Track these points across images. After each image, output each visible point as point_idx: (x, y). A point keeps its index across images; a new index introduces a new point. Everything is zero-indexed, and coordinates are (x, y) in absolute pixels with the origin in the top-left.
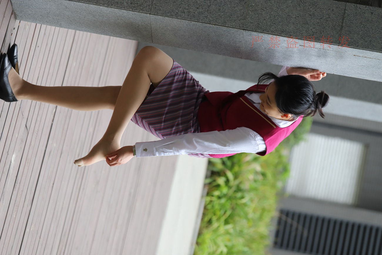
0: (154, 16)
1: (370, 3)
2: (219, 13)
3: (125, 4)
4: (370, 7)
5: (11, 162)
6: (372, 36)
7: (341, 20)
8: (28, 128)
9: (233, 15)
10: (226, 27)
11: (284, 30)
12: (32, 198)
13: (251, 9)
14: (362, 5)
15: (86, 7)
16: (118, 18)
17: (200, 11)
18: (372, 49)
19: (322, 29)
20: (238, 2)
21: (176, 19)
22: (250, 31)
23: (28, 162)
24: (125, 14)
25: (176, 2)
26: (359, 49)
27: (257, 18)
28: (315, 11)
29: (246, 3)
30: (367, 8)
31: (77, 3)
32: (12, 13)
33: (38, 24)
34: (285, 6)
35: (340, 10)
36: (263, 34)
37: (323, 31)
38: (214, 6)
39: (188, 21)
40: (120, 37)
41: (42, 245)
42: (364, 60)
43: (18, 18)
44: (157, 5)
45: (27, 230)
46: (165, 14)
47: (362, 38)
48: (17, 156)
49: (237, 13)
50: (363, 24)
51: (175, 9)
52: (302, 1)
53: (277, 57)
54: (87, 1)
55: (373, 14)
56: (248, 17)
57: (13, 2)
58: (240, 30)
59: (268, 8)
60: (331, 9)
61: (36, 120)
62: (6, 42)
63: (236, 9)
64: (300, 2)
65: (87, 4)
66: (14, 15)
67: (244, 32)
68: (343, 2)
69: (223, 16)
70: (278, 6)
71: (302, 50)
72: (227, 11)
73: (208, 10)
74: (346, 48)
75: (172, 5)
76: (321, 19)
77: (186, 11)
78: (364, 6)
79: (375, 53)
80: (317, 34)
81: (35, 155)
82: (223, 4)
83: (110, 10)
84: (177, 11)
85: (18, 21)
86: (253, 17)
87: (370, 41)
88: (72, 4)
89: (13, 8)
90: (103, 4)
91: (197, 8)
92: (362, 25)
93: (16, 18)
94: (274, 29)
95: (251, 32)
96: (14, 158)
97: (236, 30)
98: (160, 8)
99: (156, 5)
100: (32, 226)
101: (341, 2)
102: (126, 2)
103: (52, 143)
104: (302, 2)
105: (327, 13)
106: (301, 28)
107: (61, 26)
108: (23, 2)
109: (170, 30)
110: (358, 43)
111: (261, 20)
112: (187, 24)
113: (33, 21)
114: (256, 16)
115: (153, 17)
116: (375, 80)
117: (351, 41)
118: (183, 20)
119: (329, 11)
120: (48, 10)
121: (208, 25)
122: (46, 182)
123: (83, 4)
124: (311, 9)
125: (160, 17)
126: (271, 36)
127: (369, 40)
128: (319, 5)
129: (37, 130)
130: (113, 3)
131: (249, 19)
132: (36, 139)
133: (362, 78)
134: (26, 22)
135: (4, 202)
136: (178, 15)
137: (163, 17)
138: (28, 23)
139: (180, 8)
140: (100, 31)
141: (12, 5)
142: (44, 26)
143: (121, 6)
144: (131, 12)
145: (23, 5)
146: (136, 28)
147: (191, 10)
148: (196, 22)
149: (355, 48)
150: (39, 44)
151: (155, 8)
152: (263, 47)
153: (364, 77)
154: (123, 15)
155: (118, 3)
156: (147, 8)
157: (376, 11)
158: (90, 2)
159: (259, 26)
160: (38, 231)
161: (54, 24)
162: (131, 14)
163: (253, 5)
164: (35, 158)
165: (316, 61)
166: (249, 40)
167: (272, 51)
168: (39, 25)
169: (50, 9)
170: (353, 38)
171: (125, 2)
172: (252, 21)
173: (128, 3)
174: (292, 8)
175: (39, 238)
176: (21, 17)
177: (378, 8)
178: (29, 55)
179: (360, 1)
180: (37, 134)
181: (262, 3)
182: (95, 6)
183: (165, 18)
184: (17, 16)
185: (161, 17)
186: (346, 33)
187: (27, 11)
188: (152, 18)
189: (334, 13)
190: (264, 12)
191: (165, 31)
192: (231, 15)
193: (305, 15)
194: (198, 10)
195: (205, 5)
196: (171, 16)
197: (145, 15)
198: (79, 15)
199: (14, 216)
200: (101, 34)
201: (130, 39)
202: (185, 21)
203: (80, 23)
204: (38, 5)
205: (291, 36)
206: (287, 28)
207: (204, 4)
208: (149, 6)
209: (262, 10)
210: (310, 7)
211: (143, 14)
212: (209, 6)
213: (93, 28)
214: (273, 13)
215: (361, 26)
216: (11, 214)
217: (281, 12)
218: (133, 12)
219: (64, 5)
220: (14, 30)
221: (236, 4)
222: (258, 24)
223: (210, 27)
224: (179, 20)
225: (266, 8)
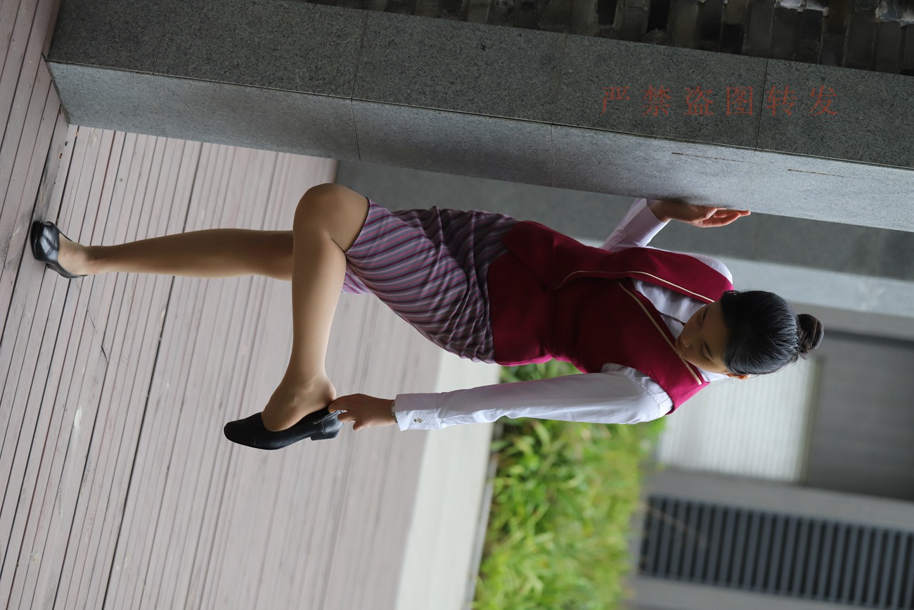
0: (361, 104)
1: (819, 58)
2: (499, 92)
3: (298, 80)
4: (818, 66)
5: (73, 426)
6: (825, 127)
7: (758, 97)
8: (107, 353)
9: (529, 95)
10: (514, 122)
11: (639, 122)
12: (123, 501)
13: (565, 81)
14: (801, 63)
15: (214, 90)
16: (285, 113)
17: (458, 88)
18: (827, 154)
19: (719, 117)
20: (538, 67)
21: (407, 108)
22: (565, 128)
23: (111, 425)
24: (299, 102)
25: (407, 72)
26: (799, 156)
27: (580, 99)
28: (702, 78)
29: (554, 68)
30: (811, 69)
31: (197, 83)
32: (60, 110)
33: (118, 133)
34: (638, 72)
35: (755, 74)
36: (594, 131)
37: (722, 122)
38: (486, 78)
39: (432, 112)
40: (291, 152)
41: (150, 598)
42: (810, 180)
43: (72, 120)
44: (367, 79)
45: (117, 567)
46: (381, 99)
47: (804, 132)
48: (84, 414)
49: (537, 90)
50: (805, 102)
51: (403, 87)
52: (675, 60)
53: (625, 181)
54: (216, 77)
55: (826, 81)
56: (559, 97)
57: (60, 87)
58: (544, 125)
59: (601, 77)
60: (737, 73)
61: (123, 336)
62: (48, 173)
63: (534, 81)
64: (671, 61)
65: (217, 85)
66: (65, 113)
67: (553, 129)
68: (761, 59)
69: (507, 98)
70: (622, 72)
71: (677, 163)
72: (515, 87)
73: (475, 86)
74: (771, 154)
75: (397, 79)
76: (716, 95)
77: (428, 90)
78: (806, 65)
79: (834, 162)
80: (708, 127)
81: (126, 410)
82: (505, 73)
83: (266, 95)
84: (409, 91)
85: (73, 128)
86: (570, 97)
87: (822, 139)
88: (186, 86)
89: (60, 100)
90: (251, 84)
91: (452, 83)
92: (804, 106)
93: (68, 121)
94: (617, 121)
95: (568, 129)
96: (79, 418)
97: (536, 125)
98: (373, 85)
99: (364, 81)
100: (126, 559)
101: (756, 59)
102: (300, 77)
103: (162, 383)
104: (673, 61)
105: (727, 82)
106: (673, 117)
107: (163, 133)
108: (82, 86)
109: (396, 133)
110: (796, 143)
111: (588, 104)
112: (431, 117)
113: (105, 127)
114: (578, 95)
115: (358, 106)
116: (836, 220)
117: (781, 139)
118: (423, 110)
119: (733, 78)
120: (135, 102)
121: (477, 118)
122: (153, 464)
123: (208, 83)
124: (694, 76)
125: (372, 104)
126: (611, 135)
127: (819, 135)
128: (710, 66)
129: (127, 357)
130: (272, 81)
131: (563, 101)
132: (126, 375)
133: (808, 218)
134: (93, 129)
135: (62, 512)
136: (411, 100)
137: (380, 105)
138: (96, 131)
139: (415, 84)
140: (248, 142)
141: (58, 93)
142: (131, 136)
143: (289, 86)
144: (311, 96)
145: (82, 91)
146: (322, 131)
147: (439, 88)
148: (451, 114)
149: (791, 155)
150: (122, 174)
151: (363, 86)
152: (594, 159)
153: (813, 214)
154: (294, 104)
155: (282, 79)
156: (345, 87)
157: (831, 73)
158: (223, 79)
159: (585, 115)
160: (139, 569)
161: (151, 130)
162: (312, 102)
163: (570, 71)
164: (125, 415)
165: (708, 185)
166: (565, 146)
167: (615, 167)
168: (120, 135)
169: (140, 98)
170: (785, 134)
171: (297, 77)
172: (569, 106)
173: (303, 79)
174: (653, 75)
175: (143, 583)
176: (79, 117)
177: (836, 68)
178: (102, 199)
179: (796, 54)
180: (128, 365)
181: (588, 68)
182: (235, 87)
183: (383, 107)
184: (70, 116)
185: (376, 106)
186: (770, 124)
187: (92, 105)
188: (356, 107)
189: (742, 81)
190: (593, 86)
191: (385, 134)
192: (525, 96)
193: (682, 88)
194: (453, 86)
195: (468, 75)
196: (397, 102)
197: (341, 101)
198: (202, 109)
199: (87, 540)
200: (251, 147)
201: (312, 155)
202: (427, 111)
203: (205, 126)
204: (113, 91)
205: (653, 133)
206: (645, 117)
207: (465, 73)
208: (349, 82)
209: (589, 82)
210: (691, 71)
211: (336, 100)
212: (476, 78)
213: (233, 136)
214: (612, 86)
215: (801, 108)
216: (79, 537)
217: (630, 84)
218: (315, 97)
219: (168, 89)
220: (65, 148)
221: (535, 71)
222: (583, 111)
223: (481, 122)
224: (414, 109)
225: (597, 77)
